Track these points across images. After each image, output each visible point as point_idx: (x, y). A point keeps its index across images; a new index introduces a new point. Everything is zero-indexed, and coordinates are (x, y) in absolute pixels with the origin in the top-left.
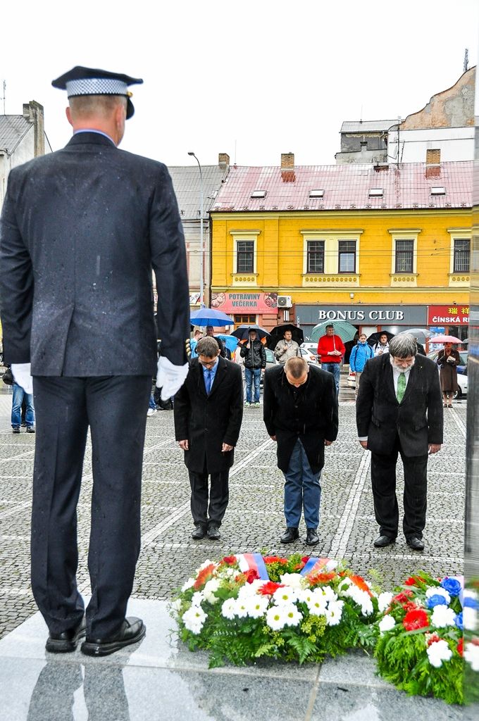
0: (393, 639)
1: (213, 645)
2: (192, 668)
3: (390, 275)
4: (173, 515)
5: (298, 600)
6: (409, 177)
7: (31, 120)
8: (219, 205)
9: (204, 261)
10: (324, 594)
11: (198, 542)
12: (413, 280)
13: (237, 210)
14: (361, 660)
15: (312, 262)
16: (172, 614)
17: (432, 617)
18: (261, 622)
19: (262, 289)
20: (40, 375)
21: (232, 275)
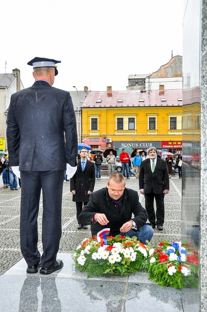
0: (155, 266)
1: (88, 270)
2: (81, 278)
3: (147, 130)
4: (70, 220)
5: (120, 252)
6: (153, 95)
7: (15, 75)
8: (84, 105)
9: (79, 126)
10: (130, 250)
11: (80, 230)
12: (155, 132)
13: (91, 107)
14: (143, 273)
15: (119, 126)
16: (73, 258)
17: (169, 257)
18: (106, 261)
19: (101, 136)
20: (23, 170)
21: (89, 131)
